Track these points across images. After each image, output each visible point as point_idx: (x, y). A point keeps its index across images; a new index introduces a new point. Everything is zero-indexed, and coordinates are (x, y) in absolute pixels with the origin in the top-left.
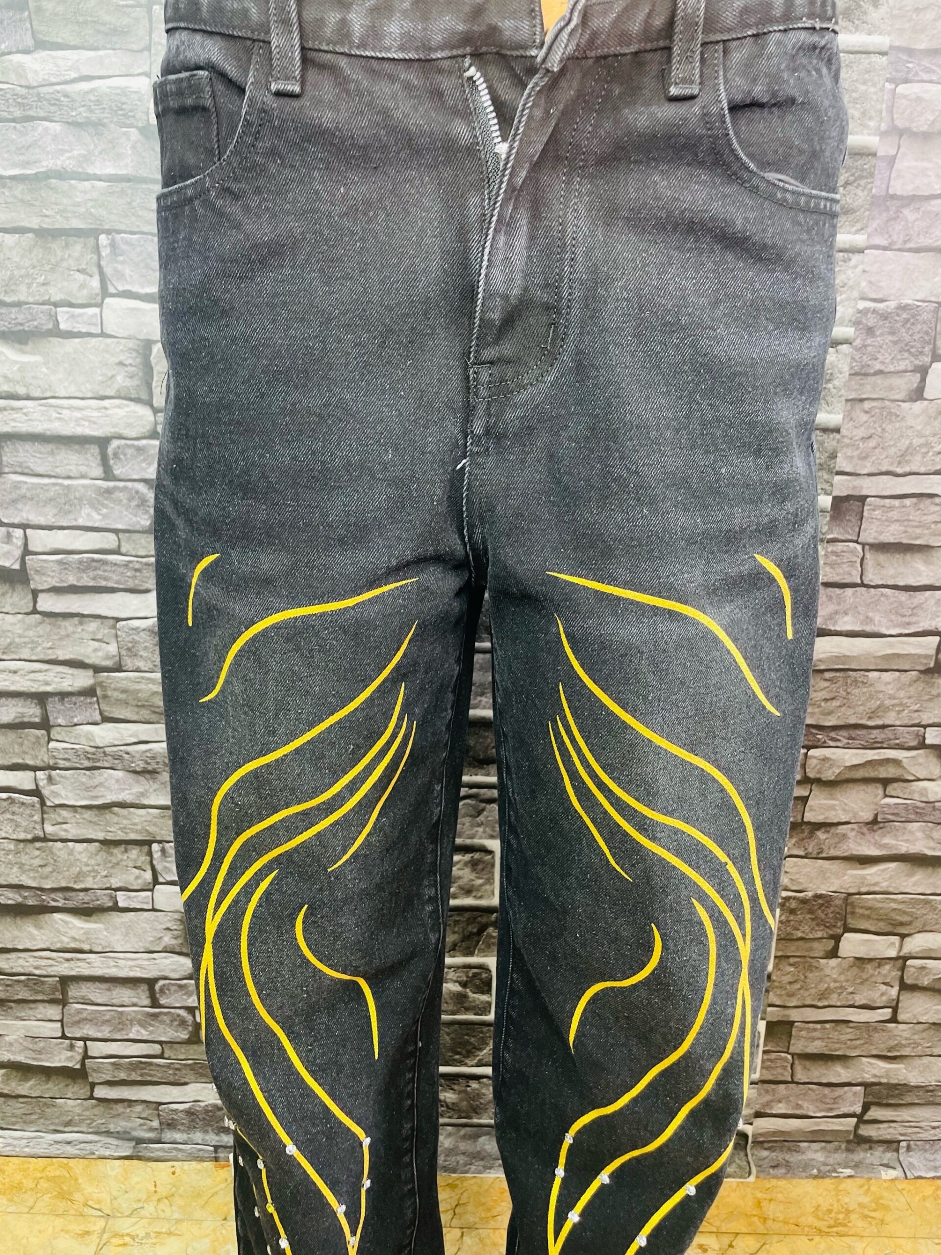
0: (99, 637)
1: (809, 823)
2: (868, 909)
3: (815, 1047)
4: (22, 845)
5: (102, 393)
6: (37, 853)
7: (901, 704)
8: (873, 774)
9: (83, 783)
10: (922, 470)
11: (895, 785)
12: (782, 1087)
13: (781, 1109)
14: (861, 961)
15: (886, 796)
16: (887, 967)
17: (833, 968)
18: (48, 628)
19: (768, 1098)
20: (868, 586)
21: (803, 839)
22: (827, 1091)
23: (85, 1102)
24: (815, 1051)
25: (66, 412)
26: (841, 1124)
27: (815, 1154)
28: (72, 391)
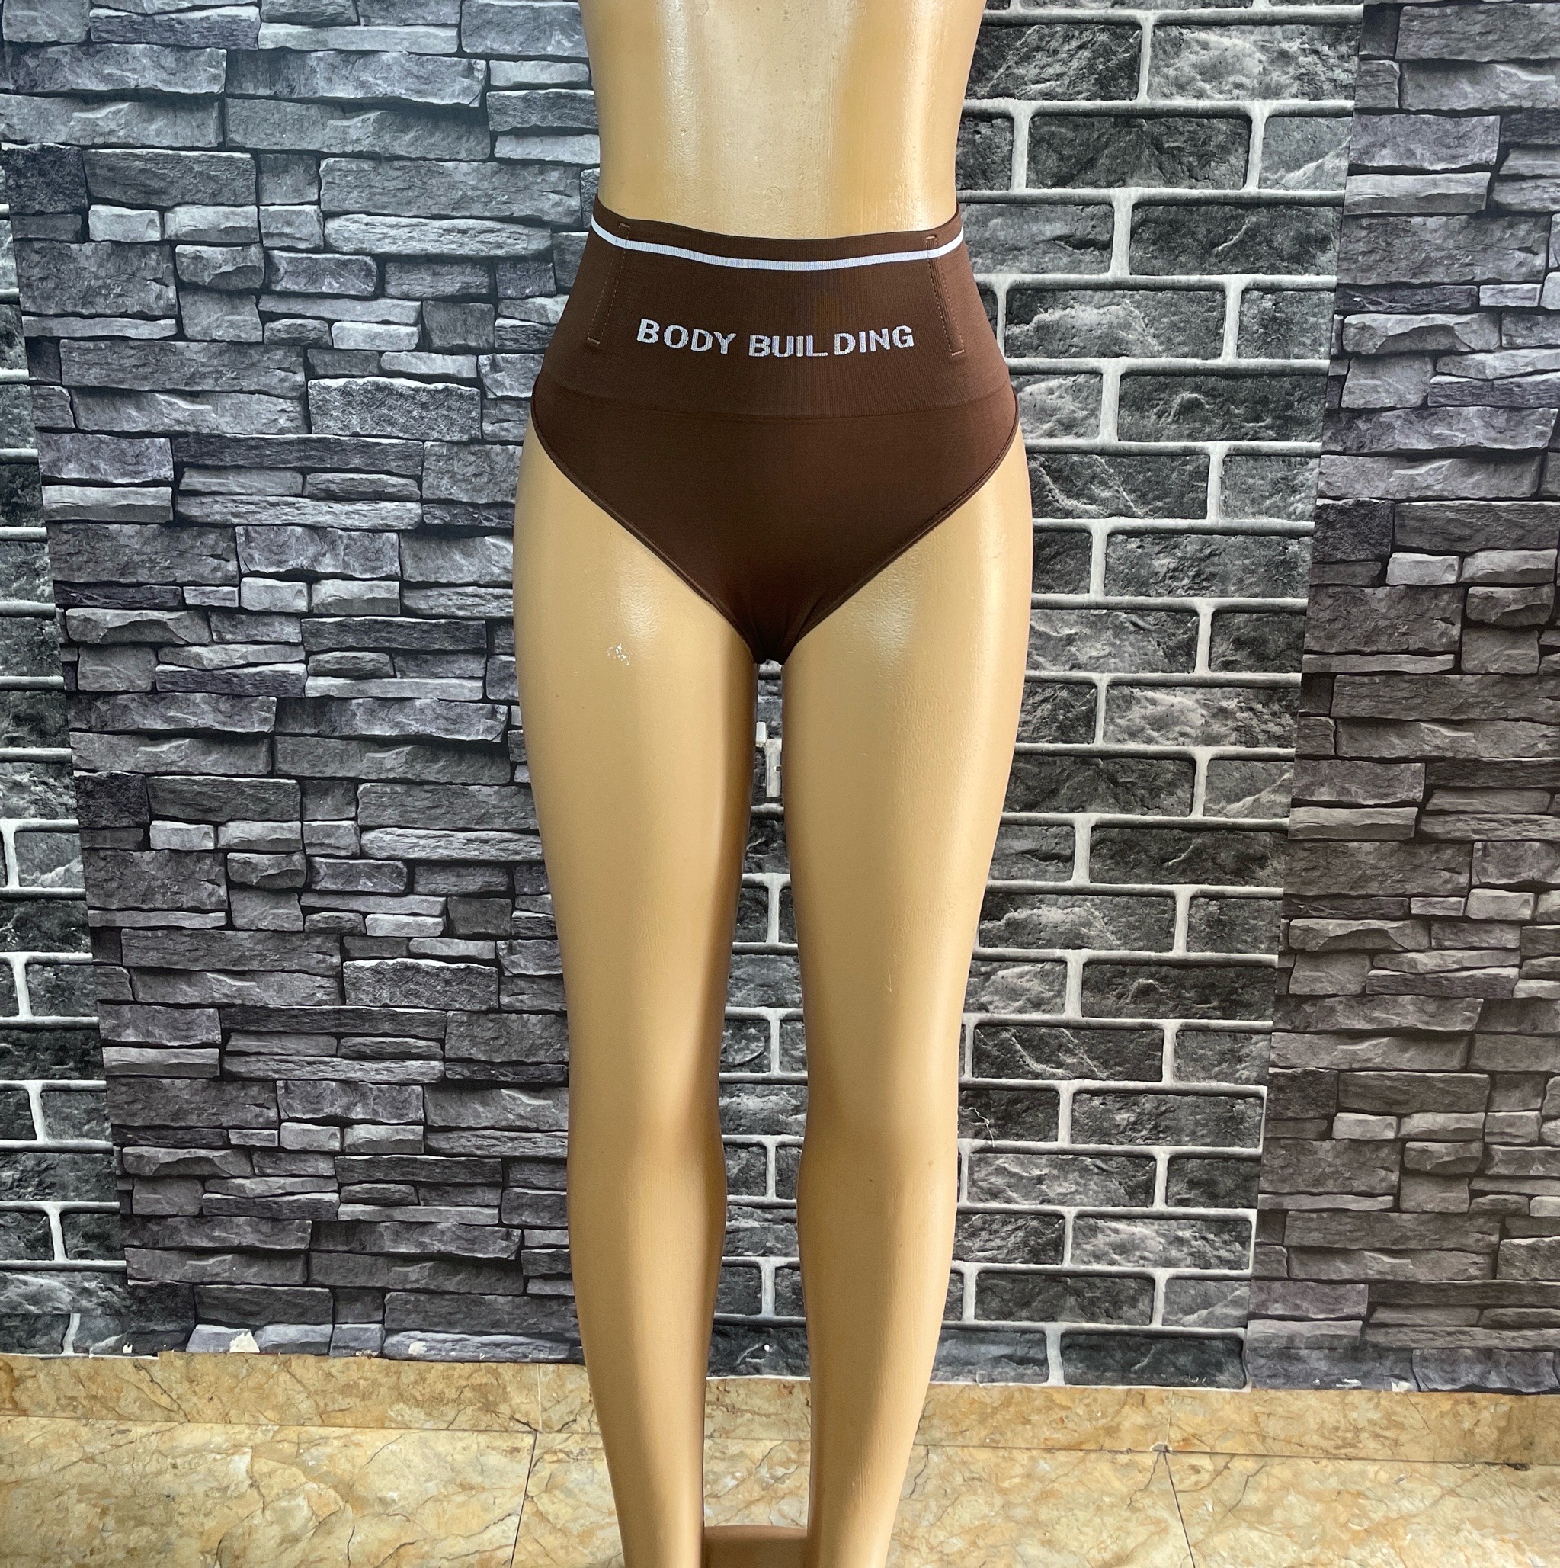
1: (1295, 995)
2: (1361, 1087)
3: (1314, 1238)
4: (475, 1017)
6: (490, 1025)
7: (1383, 874)
8: (1359, 945)
10: (1390, 649)
11: (1383, 956)
12: (1278, 1285)
13: (1278, 1309)
14: (1356, 1144)
15: (1374, 968)
16: (1386, 1150)
17: (1327, 1151)
19: (1264, 1297)
20: (1343, 759)
21: (1288, 1013)
22: (1327, 1289)
23: (517, 1299)
24: (1312, 1243)
26: (1345, 1328)
27: (1318, 1362)
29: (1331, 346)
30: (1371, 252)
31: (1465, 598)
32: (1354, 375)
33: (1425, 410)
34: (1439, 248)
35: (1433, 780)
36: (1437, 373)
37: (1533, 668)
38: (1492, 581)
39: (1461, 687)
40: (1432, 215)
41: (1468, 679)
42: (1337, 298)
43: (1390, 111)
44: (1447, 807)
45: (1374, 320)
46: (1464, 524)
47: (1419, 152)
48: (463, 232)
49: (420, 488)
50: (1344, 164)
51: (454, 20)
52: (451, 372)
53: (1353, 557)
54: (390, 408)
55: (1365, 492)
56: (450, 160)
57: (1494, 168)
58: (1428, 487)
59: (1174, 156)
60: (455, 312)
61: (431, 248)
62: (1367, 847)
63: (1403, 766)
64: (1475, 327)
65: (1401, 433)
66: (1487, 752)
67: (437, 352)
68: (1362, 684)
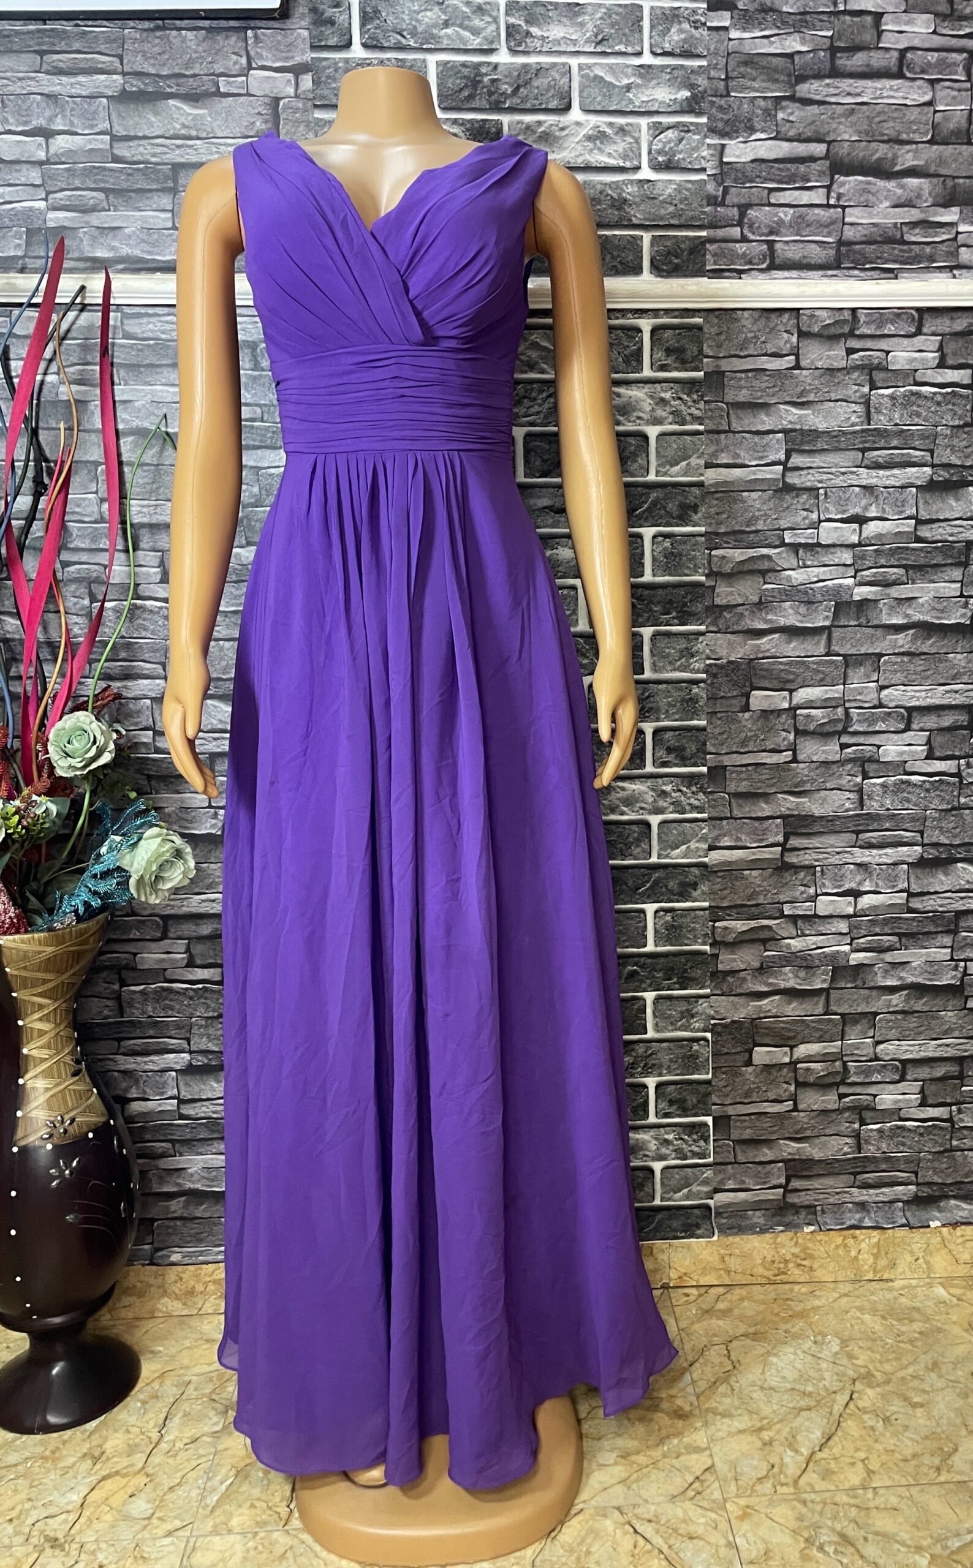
1: (721, 971)
2: (765, 1029)
3: (749, 1134)
7: (765, 890)
8: (756, 936)
10: (755, 750)
11: (770, 943)
12: (729, 1167)
13: (731, 1185)
14: (767, 1067)
15: (765, 951)
16: (785, 1070)
17: (750, 1073)
19: (721, 1176)
20: (735, 818)
21: (718, 983)
22: (760, 1168)
24: (747, 1137)
26: (773, 1194)
27: (758, 1217)
29: (705, 568)
30: (722, 513)
31: (795, 716)
32: (720, 585)
33: (760, 604)
34: (759, 510)
35: (788, 829)
36: (765, 583)
37: (837, 757)
38: (808, 705)
39: (797, 771)
40: (753, 491)
41: (802, 766)
42: (706, 540)
43: (724, 432)
44: (797, 845)
45: (727, 553)
46: (790, 672)
47: (742, 454)
50: (702, 462)
53: (729, 695)
55: (732, 654)
57: (784, 464)
58: (768, 650)
62: (755, 873)
63: (769, 821)
64: (784, 555)
65: (749, 619)
66: (817, 811)
68: (742, 772)
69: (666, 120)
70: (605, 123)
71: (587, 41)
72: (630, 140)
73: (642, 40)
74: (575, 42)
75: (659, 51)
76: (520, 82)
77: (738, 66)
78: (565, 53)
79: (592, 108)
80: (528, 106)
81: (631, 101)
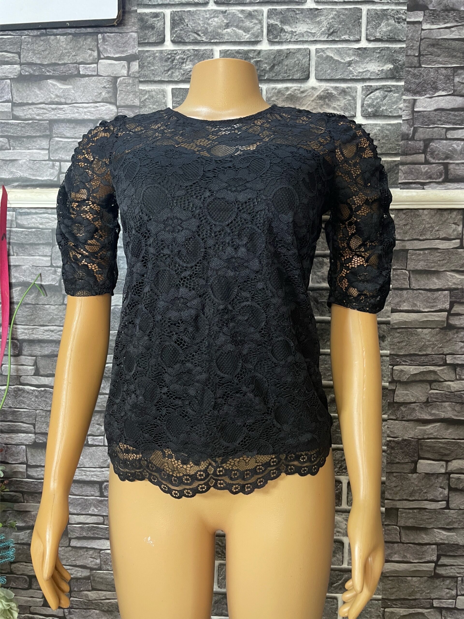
0: (93, 556)
5: (102, 466)
7: (422, 590)
9: (82, 615)
10: (420, 499)
18: (74, 553)
20: (403, 543)
25: (88, 473)
28: (91, 465)
29: (389, 378)
30: (402, 342)
31: (449, 479)
32: (399, 389)
33: (427, 403)
34: (429, 341)
35: (440, 552)
36: (431, 389)
38: (459, 472)
39: (450, 515)
40: (425, 328)
41: (452, 511)
42: (390, 359)
43: (406, 289)
44: (446, 563)
45: (405, 368)
46: (447, 449)
47: (418, 304)
48: (52, 331)
49: (34, 428)
50: (390, 309)
51: (49, 254)
52: (47, 383)
53: (403, 461)
54: (24, 397)
55: (406, 435)
56: (48, 305)
57: (449, 311)
58: (431, 434)
59: (323, 305)
60: (48, 361)
61: (40, 337)
62: (415, 579)
63: (428, 546)
64: (445, 371)
65: (419, 412)
66: (461, 542)
67: (42, 376)
68: (409, 513)
69: (374, 84)
70: (332, 87)
71: (323, 33)
72: (349, 98)
73: (361, 32)
74: (314, 35)
75: (372, 39)
76: (275, 62)
77: (428, 47)
78: (306, 42)
79: (324, 78)
80: (280, 77)
81: (351, 72)
